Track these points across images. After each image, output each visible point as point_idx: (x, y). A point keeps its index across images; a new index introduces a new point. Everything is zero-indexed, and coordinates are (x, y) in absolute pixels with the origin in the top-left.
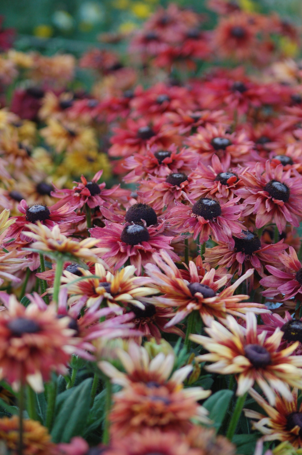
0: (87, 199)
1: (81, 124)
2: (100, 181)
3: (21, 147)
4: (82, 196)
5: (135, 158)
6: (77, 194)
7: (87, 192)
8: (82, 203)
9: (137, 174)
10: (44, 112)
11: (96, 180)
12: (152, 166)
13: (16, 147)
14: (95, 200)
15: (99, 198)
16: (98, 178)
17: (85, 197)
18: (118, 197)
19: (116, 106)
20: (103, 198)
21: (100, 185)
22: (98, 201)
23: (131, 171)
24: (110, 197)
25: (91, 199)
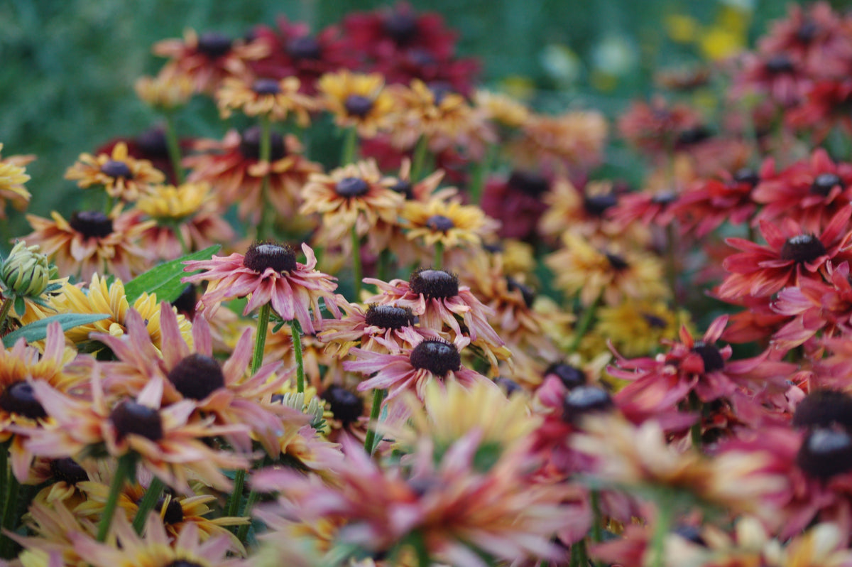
0: (696, 379)
1: (633, 245)
2: (721, 343)
3: (511, 287)
4: (683, 373)
5: (802, 289)
6: (671, 370)
7: (696, 363)
8: (683, 390)
9: (807, 325)
10: (551, 222)
11: (711, 338)
12: (842, 308)
13: (501, 284)
14: (714, 382)
15: (724, 379)
16: (718, 334)
17: (689, 377)
18: (765, 378)
19: (717, 201)
20: (733, 377)
21: (722, 351)
22: (721, 385)
23: (791, 318)
24: (749, 376)
25: (704, 381)
